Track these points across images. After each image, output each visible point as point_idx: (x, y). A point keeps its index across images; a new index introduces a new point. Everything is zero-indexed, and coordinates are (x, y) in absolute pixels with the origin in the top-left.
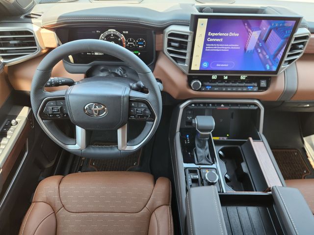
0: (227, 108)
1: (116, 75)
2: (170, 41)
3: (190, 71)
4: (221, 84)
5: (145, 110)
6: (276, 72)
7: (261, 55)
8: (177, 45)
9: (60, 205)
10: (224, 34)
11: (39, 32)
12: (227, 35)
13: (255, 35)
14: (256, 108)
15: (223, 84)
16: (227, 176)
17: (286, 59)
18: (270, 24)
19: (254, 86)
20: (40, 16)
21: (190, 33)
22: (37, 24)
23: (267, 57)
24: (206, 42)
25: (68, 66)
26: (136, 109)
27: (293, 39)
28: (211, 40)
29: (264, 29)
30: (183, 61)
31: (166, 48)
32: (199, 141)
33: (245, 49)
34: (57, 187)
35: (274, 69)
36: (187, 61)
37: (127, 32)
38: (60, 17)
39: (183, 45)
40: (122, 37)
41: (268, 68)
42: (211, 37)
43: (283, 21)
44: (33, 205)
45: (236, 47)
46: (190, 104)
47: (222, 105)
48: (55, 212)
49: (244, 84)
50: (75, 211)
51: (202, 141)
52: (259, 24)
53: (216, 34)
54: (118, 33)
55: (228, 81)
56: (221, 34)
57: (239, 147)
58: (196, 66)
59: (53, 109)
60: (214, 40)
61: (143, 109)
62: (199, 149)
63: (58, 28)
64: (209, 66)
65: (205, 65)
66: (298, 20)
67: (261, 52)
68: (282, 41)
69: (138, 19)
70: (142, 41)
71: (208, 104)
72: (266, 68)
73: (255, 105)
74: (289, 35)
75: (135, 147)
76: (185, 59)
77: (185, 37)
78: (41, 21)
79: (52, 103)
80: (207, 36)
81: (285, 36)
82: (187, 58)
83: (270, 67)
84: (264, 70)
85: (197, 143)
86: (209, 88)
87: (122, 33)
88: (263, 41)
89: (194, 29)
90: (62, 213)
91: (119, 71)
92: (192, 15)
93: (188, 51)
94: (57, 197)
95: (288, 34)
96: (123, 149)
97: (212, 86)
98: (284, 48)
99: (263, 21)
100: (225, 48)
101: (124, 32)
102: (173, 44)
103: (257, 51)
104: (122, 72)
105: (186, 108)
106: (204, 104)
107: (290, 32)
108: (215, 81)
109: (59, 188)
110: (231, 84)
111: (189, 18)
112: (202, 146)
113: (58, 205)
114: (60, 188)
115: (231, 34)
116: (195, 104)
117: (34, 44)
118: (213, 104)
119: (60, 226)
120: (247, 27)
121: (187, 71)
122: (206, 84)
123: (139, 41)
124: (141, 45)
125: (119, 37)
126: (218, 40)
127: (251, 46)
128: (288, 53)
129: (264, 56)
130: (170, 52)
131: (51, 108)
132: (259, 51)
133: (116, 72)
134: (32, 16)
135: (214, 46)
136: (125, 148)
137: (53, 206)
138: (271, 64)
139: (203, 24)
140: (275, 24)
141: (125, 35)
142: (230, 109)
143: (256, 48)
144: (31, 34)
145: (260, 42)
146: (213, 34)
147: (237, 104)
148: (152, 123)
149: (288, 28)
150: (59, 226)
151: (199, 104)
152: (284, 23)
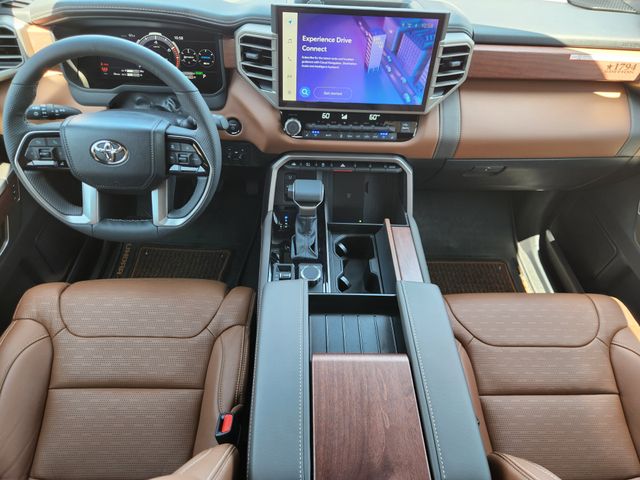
0: (351, 169)
1: (163, 109)
2: (244, 50)
3: (282, 103)
4: (334, 127)
5: (192, 156)
6: (422, 107)
7: (392, 76)
8: (254, 56)
9: (61, 325)
10: (328, 40)
11: (24, 31)
12: (333, 40)
13: (378, 42)
14: (398, 170)
15: (339, 126)
16: (344, 279)
17: (434, 84)
18: (399, 24)
19: (390, 132)
20: (27, 4)
21: (273, 36)
22: (22, 18)
23: (404, 81)
24: (300, 53)
25: (78, 91)
26: (177, 154)
27: (441, 51)
28: (309, 49)
29: (391, 32)
30: (269, 84)
31: (240, 63)
32: (300, 222)
33: (366, 67)
34: (57, 297)
35: (419, 101)
36: (275, 85)
37: (182, 38)
38: (57, 5)
39: (265, 58)
40: (174, 46)
41: (408, 99)
42: (308, 44)
43: (418, 20)
44: (13, 324)
45: (350, 61)
46: (289, 162)
47: (343, 165)
48: (50, 336)
49: (372, 127)
50: (85, 334)
51: (304, 223)
52: (382, 23)
53: (315, 39)
54: (166, 40)
55: (347, 122)
56: (323, 40)
57: (372, 236)
58: (290, 94)
59: (40, 151)
60: (314, 49)
61: (188, 155)
62: (299, 236)
63: (56, 24)
64: (311, 95)
65: (305, 92)
66: (442, 18)
67: (392, 71)
68: (423, 53)
69: (187, 10)
70: (208, 54)
71: (320, 162)
72: (404, 100)
73: (397, 165)
74: (433, 43)
75: (179, 222)
76: (271, 82)
77: (267, 43)
78: (28, 13)
79: (38, 142)
80: (300, 43)
81: (427, 44)
82: (274, 79)
83: (411, 98)
84: (401, 103)
85: (297, 226)
86: (316, 133)
87: (173, 40)
88: (393, 52)
89: (279, 30)
90: (63, 338)
91: (167, 103)
92: (272, 6)
93: (274, 68)
94: (56, 311)
95: (430, 41)
96: (161, 223)
97: (320, 130)
98: (428, 65)
99: (387, 18)
100: (334, 64)
101: (176, 38)
102: (249, 55)
103: (386, 70)
104: (174, 107)
105: (282, 169)
106: (312, 162)
107: (433, 37)
108: (326, 121)
109: (60, 298)
110: (351, 126)
111: (268, 12)
112: (306, 231)
113: (57, 325)
114: (62, 298)
115: (340, 40)
116: (297, 162)
117: (17, 51)
118: (328, 163)
119: (60, 357)
120: (362, 28)
121: (275, 103)
122: (311, 126)
123: (204, 54)
124: (206, 61)
125: (168, 47)
126: (319, 49)
127: (374, 61)
128: (436, 74)
129: (398, 78)
130: (247, 69)
131: (37, 149)
132: (389, 70)
133: (163, 105)
134: (14, 4)
135: (315, 60)
136: (166, 221)
137: (48, 327)
138: (411, 93)
139: (290, 21)
140: (406, 25)
141: (177, 42)
142: (355, 172)
143: (383, 64)
144: (11, 33)
145: (388, 54)
146: (311, 40)
147: (366, 164)
148: (205, 178)
149: (429, 32)
150: (56, 357)
151: (304, 162)
152: (420, 23)
